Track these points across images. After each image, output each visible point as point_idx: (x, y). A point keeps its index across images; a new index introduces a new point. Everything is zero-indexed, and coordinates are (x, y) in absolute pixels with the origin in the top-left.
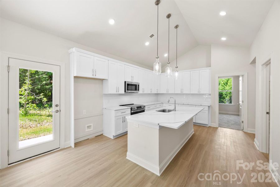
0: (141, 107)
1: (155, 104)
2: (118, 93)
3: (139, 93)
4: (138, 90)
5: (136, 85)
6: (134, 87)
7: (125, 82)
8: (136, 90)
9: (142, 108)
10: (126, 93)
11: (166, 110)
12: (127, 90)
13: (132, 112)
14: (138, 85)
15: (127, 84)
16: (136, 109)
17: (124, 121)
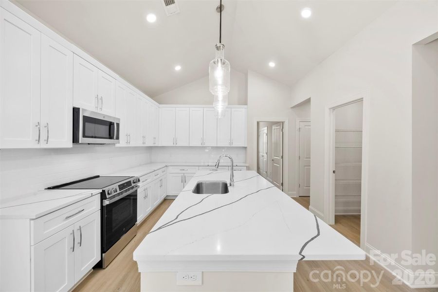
0: (129, 183)
1: (155, 169)
2: (43, 145)
3: (117, 145)
4: (118, 138)
5: (111, 125)
6: (104, 129)
7: (76, 111)
8: (111, 137)
9: (133, 185)
10: (77, 146)
11: (201, 183)
12: (84, 136)
13: (106, 202)
14: (118, 125)
15: (84, 117)
16: (118, 191)
17: (77, 240)
